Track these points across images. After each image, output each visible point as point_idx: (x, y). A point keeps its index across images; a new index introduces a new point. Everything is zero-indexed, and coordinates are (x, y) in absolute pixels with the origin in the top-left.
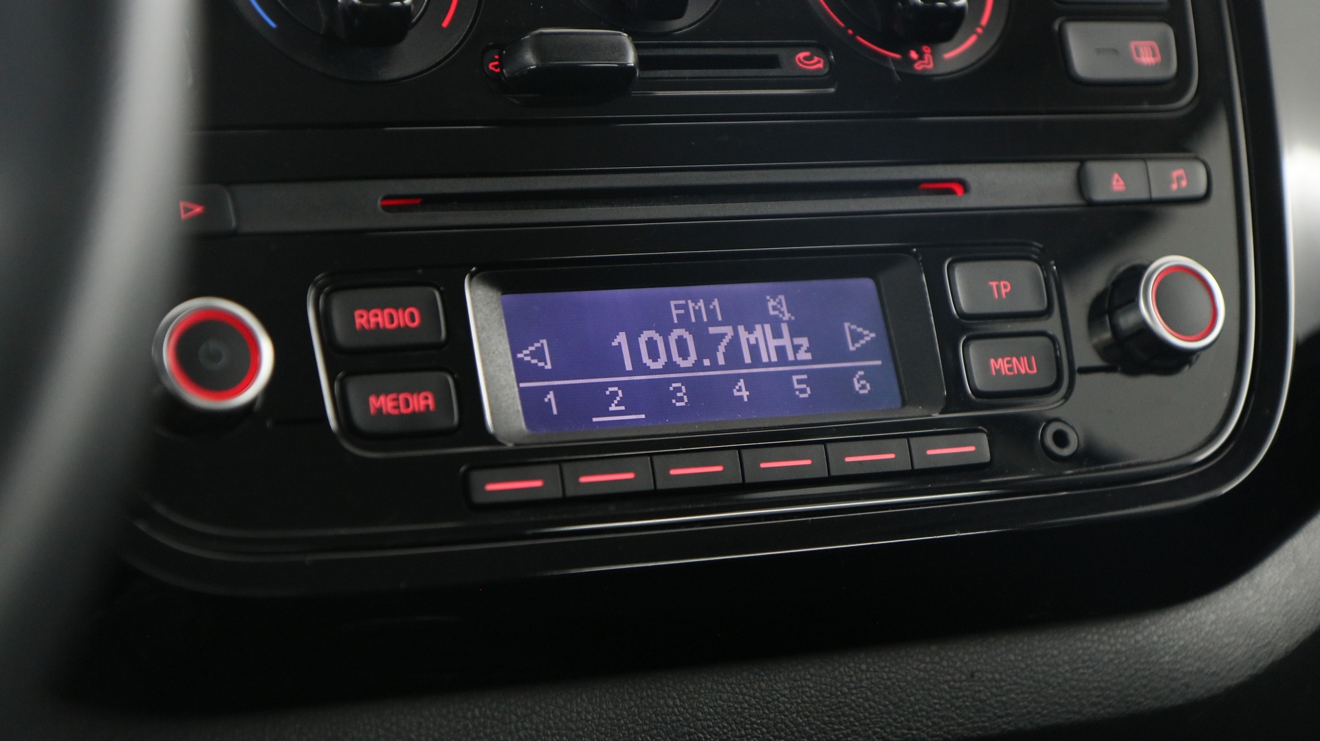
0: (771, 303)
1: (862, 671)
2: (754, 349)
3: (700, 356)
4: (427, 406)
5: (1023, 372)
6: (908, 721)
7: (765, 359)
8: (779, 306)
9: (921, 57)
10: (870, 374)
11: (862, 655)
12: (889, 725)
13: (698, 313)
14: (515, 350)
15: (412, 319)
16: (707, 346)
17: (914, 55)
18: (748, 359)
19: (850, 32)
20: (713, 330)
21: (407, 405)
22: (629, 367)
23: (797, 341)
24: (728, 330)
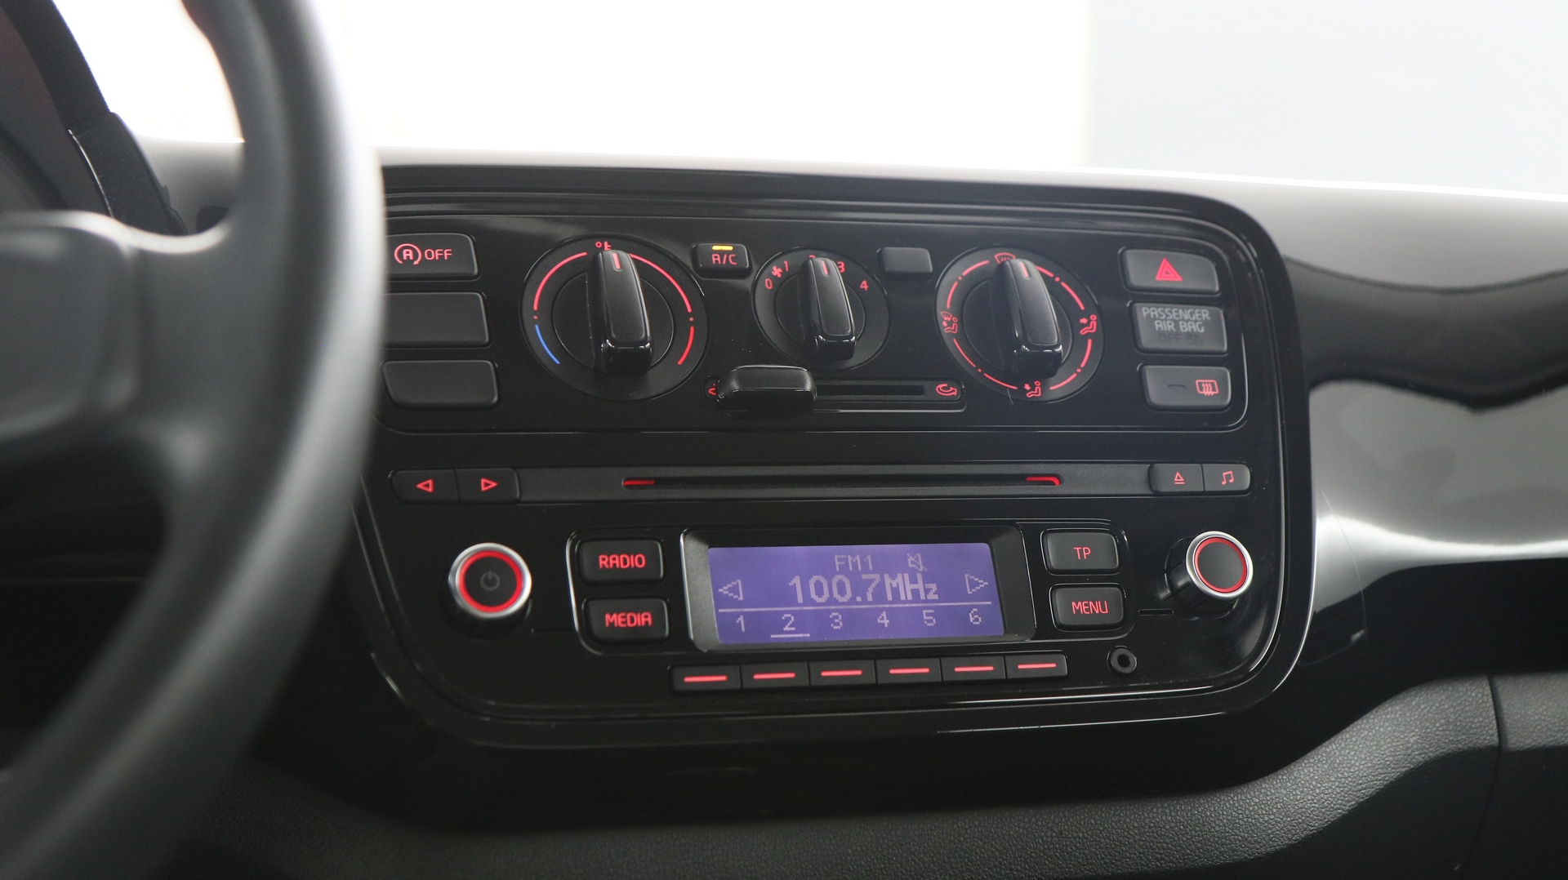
0: (911, 559)
1: (975, 826)
2: (895, 591)
3: (854, 595)
4: (647, 622)
5: (1097, 612)
6: (1010, 864)
7: (903, 598)
8: (916, 561)
9: (1033, 389)
10: (982, 611)
11: (975, 814)
12: (995, 866)
13: (855, 564)
14: (716, 587)
15: (640, 561)
16: (859, 587)
17: (1027, 387)
18: (890, 598)
19: (980, 370)
20: (864, 577)
21: (632, 621)
22: (800, 600)
23: (928, 586)
24: (876, 577)
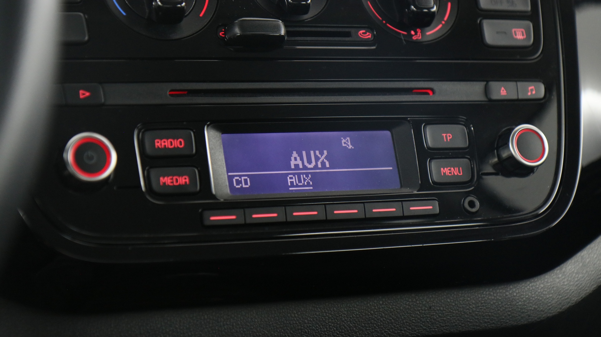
0: (343, 141)
1: (380, 304)
4: (186, 182)
5: (456, 174)
6: (401, 327)
8: (347, 142)
9: (416, 34)
11: (380, 297)
12: (392, 328)
15: (181, 143)
17: (413, 33)
19: (384, 22)
21: (177, 181)
